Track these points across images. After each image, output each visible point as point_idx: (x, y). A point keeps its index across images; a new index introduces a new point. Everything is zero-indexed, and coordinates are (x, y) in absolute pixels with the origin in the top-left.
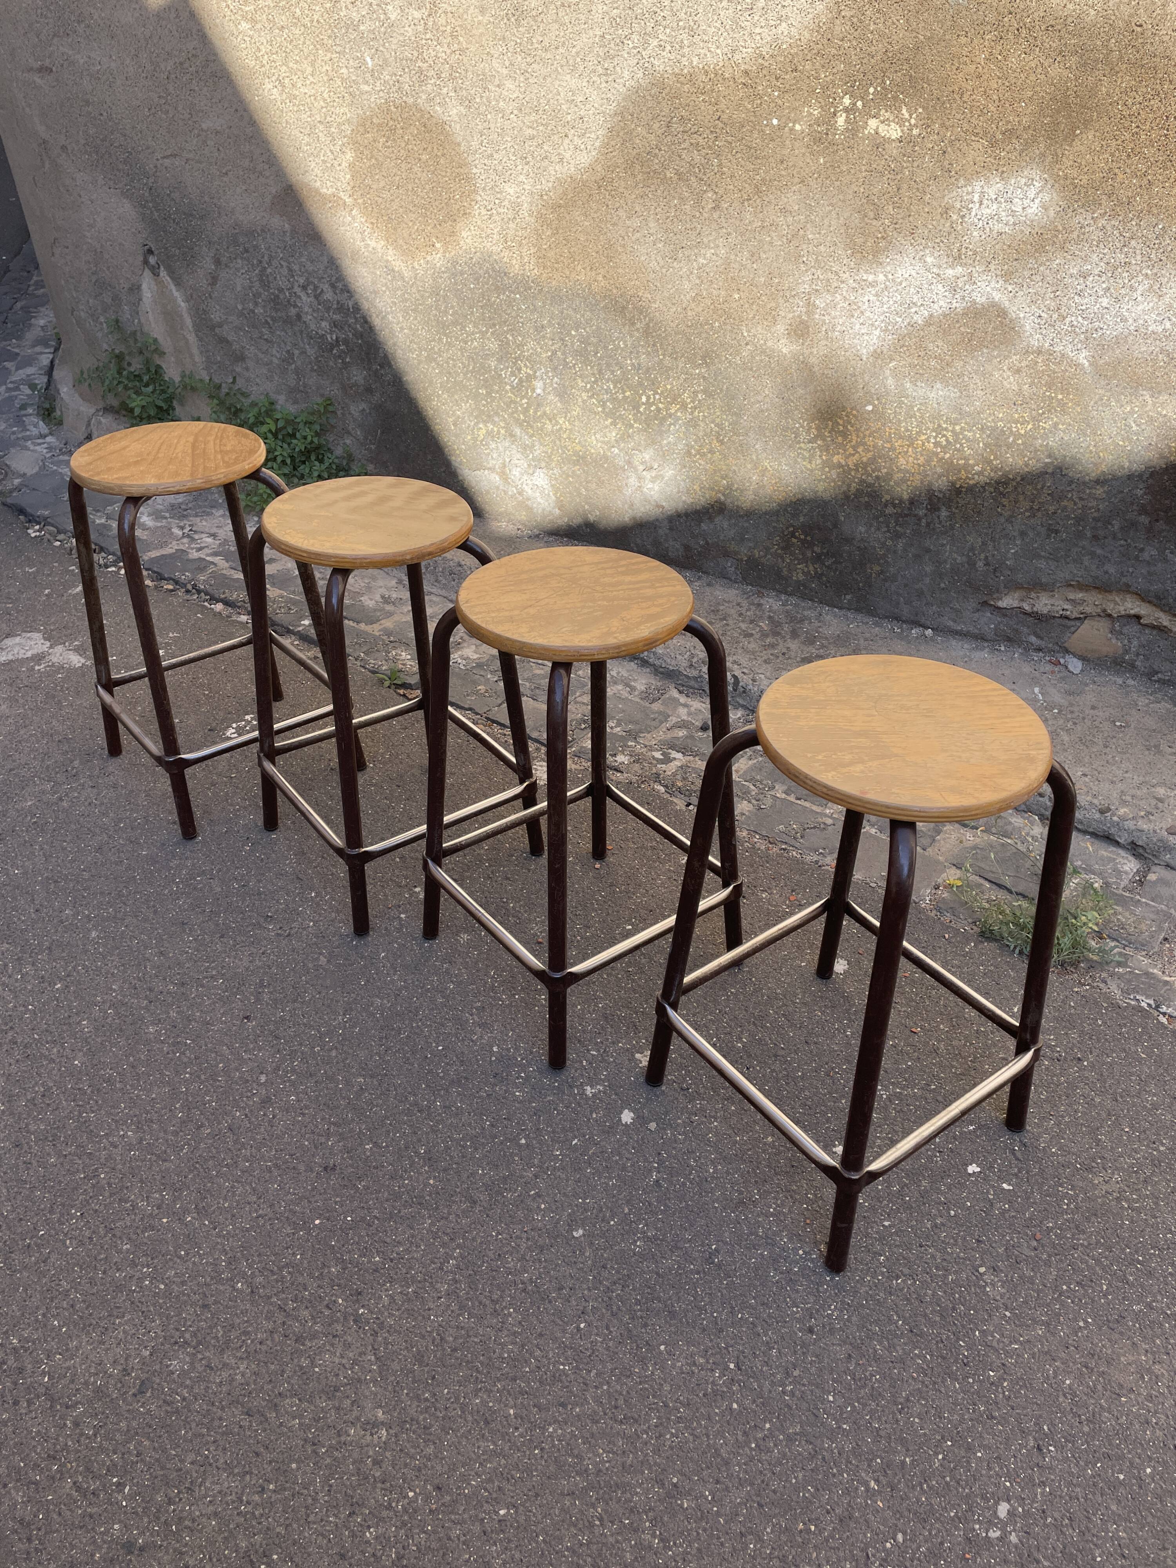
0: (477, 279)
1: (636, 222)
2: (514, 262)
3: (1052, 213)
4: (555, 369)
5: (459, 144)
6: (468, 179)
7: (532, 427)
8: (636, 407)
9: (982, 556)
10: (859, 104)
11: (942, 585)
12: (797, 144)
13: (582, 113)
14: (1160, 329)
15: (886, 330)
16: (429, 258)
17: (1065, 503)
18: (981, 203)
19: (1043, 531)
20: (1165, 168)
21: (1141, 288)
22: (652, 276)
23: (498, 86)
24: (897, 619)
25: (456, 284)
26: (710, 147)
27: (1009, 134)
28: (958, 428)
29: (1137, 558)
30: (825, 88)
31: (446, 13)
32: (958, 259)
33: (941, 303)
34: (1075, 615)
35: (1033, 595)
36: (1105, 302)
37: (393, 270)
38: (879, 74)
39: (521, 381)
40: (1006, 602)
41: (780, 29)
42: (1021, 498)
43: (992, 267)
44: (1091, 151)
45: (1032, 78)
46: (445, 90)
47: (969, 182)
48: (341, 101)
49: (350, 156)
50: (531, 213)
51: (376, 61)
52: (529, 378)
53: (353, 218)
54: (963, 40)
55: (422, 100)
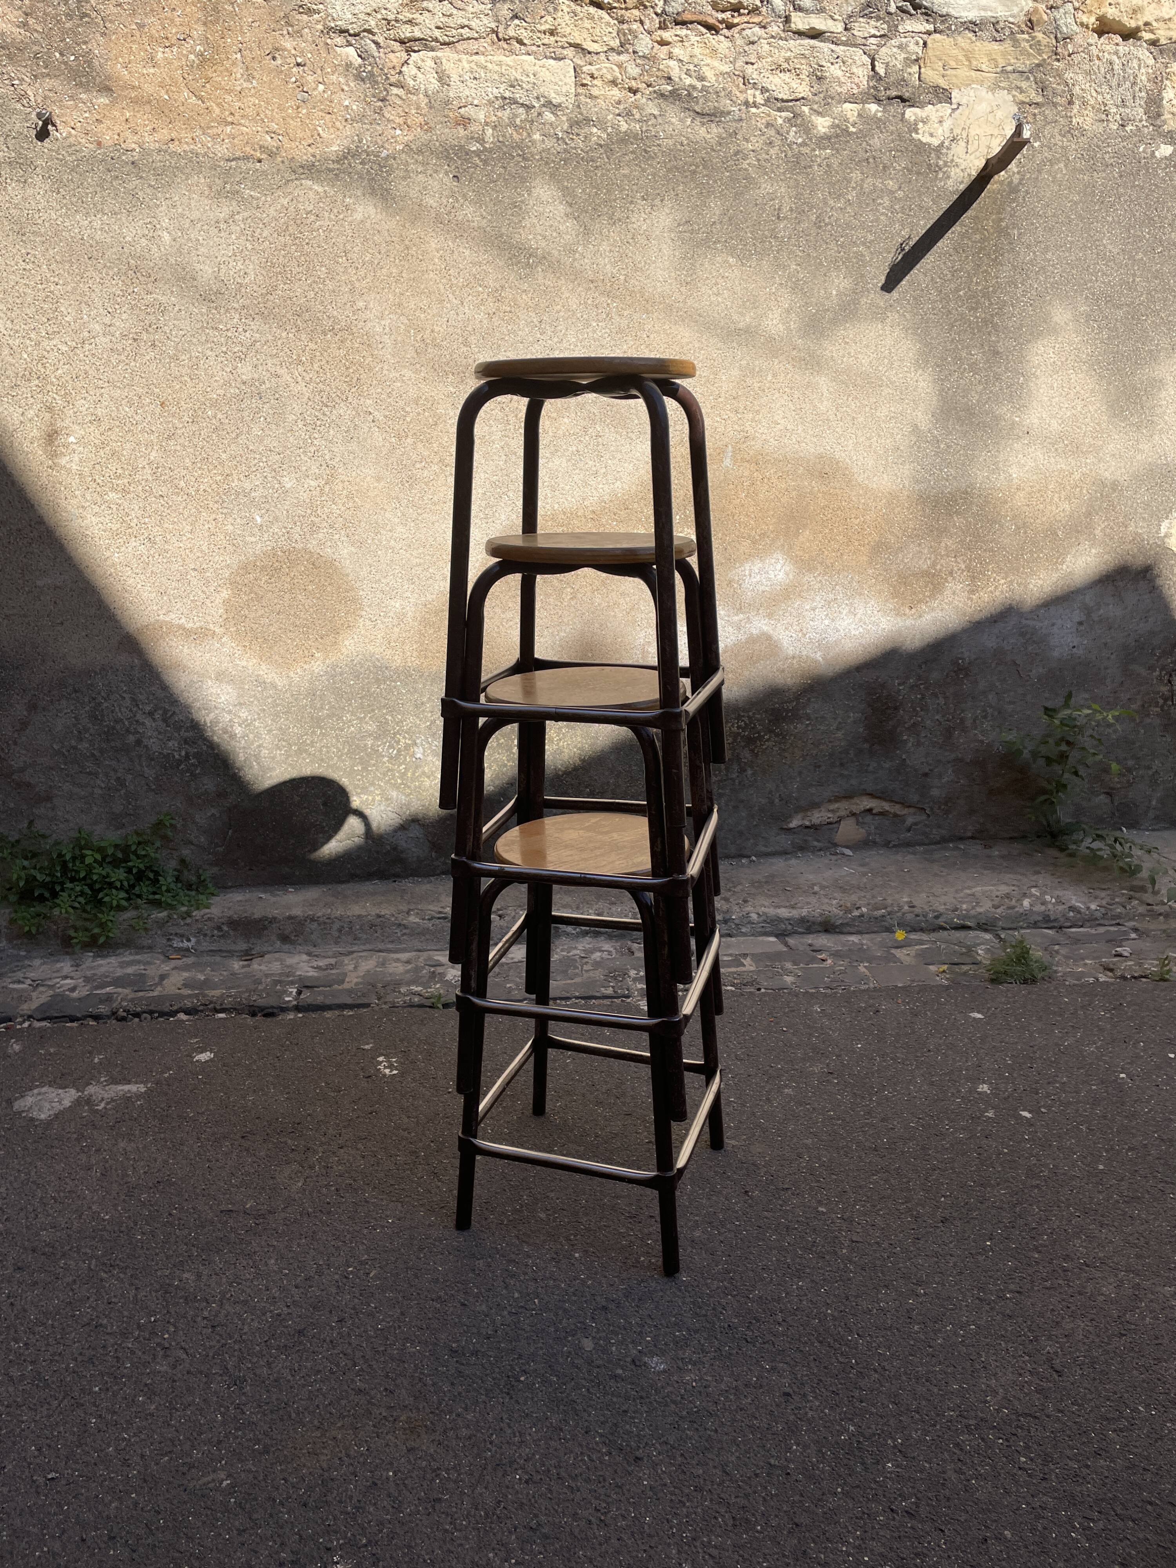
0: (358, 677)
2: (396, 657)
3: (791, 577)
4: (434, 735)
5: (347, 575)
6: (354, 600)
7: (409, 787)
9: (778, 795)
11: (755, 823)
14: (857, 633)
16: (306, 667)
17: (821, 747)
18: (750, 575)
19: (811, 768)
20: (848, 546)
21: (845, 612)
23: (390, 530)
24: (728, 857)
25: (334, 683)
27: (763, 535)
28: (751, 714)
29: (866, 771)
31: (343, 482)
32: (740, 610)
33: (732, 637)
34: (836, 819)
35: (809, 814)
36: (827, 622)
37: (265, 683)
38: (682, 508)
39: (399, 751)
40: (794, 823)
41: (616, 485)
43: (761, 611)
44: (808, 540)
45: (773, 504)
46: (337, 537)
47: (742, 565)
48: (222, 551)
49: (225, 594)
50: (415, 618)
51: (266, 518)
52: (407, 747)
53: (223, 645)
54: (731, 486)
55: (312, 545)
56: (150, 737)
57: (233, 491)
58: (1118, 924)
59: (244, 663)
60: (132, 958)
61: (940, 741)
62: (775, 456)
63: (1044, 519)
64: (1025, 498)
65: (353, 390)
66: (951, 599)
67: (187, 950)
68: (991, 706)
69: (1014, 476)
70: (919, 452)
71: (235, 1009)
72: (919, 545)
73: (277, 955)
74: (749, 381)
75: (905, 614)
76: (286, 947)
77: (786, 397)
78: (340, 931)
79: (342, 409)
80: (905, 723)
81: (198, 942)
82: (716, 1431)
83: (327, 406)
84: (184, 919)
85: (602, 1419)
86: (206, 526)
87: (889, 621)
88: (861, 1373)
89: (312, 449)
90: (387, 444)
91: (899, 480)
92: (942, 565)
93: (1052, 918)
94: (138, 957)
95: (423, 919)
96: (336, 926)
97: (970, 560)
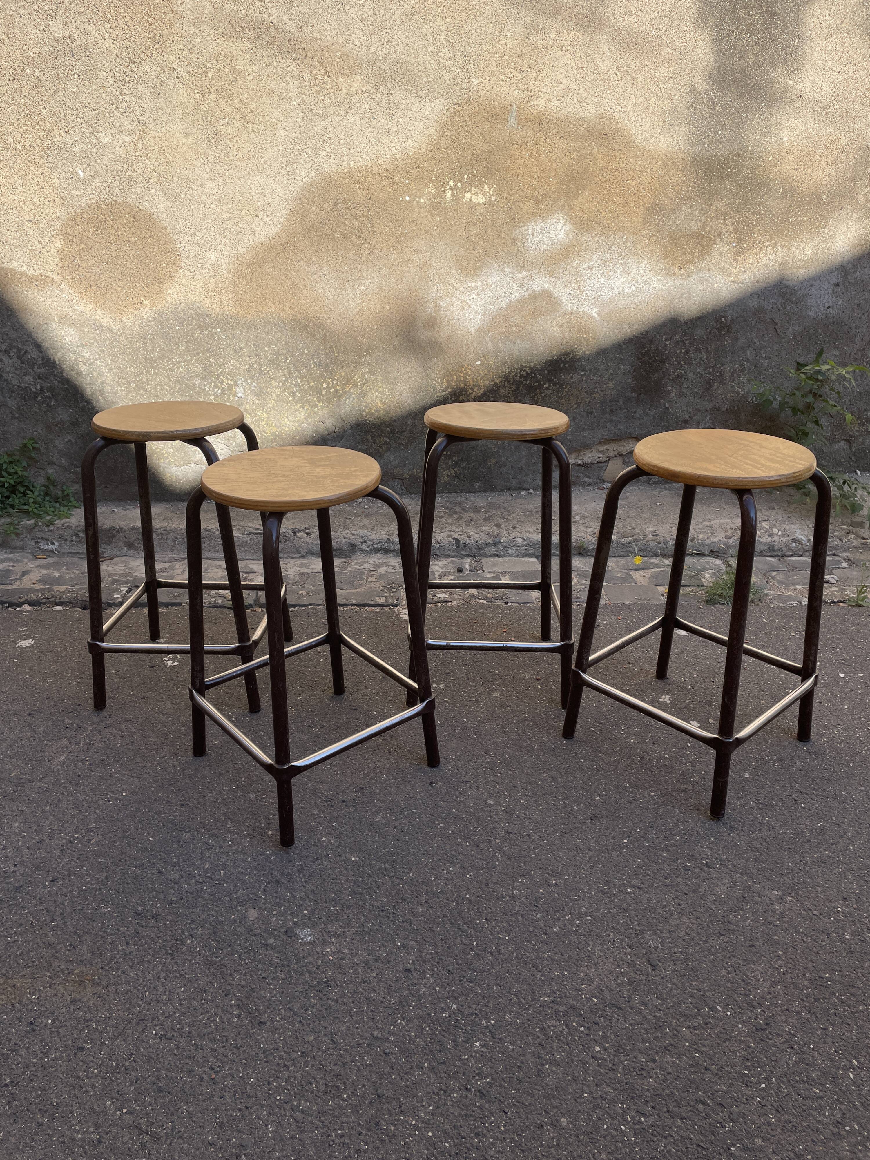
0: (182, 323)
1: (314, 268)
2: (215, 306)
3: (571, 237)
4: (252, 377)
5: (166, 228)
6: (173, 252)
8: (319, 392)
10: (459, 185)
11: (533, 461)
12: (422, 211)
13: (270, 200)
14: (630, 291)
15: (485, 314)
16: (136, 313)
17: (594, 395)
18: (533, 235)
19: (585, 414)
20: (625, 207)
21: (619, 271)
22: (327, 302)
23: (201, 186)
24: (510, 489)
25: (162, 328)
26: (365, 217)
27: (545, 196)
29: (633, 417)
30: (437, 177)
31: (154, 137)
32: (523, 268)
33: (516, 294)
34: (605, 459)
35: (582, 454)
36: (602, 280)
37: (102, 326)
38: (470, 167)
39: (223, 390)
41: (408, 143)
42: (571, 397)
43: (542, 270)
44: (587, 201)
45: (555, 165)
46: (153, 191)
47: (525, 224)
48: (51, 204)
49: (59, 244)
50: (229, 270)
51: (88, 173)
52: (230, 387)
53: (61, 291)
54: (516, 146)
55: (131, 199)
56: (8, 373)
57: (56, 147)
58: (834, 555)
59: (82, 308)
60: (6, 556)
61: (700, 392)
62: (558, 116)
63: (810, 183)
64: (793, 162)
65: (157, 46)
66: (718, 260)
67: (52, 551)
68: (748, 361)
69: (785, 139)
70: (695, 114)
71: (71, 603)
72: (691, 207)
73: (123, 559)
74: (533, 38)
75: (674, 274)
76: (131, 552)
77: (568, 56)
78: (174, 541)
79: (148, 65)
80: (669, 375)
81: (60, 545)
82: (337, 1001)
83: (134, 62)
84: (48, 526)
85: (243, 983)
86: (36, 180)
87: (659, 280)
88: (478, 955)
89: (124, 105)
90: (192, 100)
91: (675, 141)
92: (711, 227)
93: (776, 548)
94: (11, 556)
95: (243, 534)
96: (171, 537)
97: (738, 222)
